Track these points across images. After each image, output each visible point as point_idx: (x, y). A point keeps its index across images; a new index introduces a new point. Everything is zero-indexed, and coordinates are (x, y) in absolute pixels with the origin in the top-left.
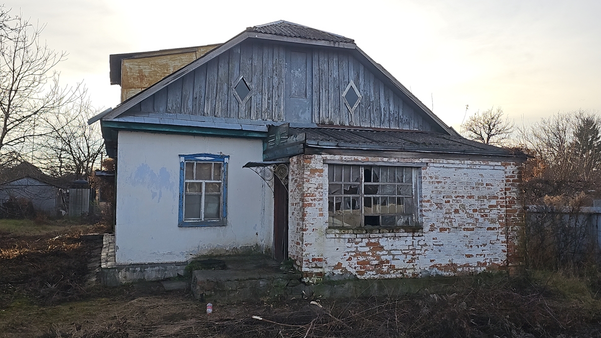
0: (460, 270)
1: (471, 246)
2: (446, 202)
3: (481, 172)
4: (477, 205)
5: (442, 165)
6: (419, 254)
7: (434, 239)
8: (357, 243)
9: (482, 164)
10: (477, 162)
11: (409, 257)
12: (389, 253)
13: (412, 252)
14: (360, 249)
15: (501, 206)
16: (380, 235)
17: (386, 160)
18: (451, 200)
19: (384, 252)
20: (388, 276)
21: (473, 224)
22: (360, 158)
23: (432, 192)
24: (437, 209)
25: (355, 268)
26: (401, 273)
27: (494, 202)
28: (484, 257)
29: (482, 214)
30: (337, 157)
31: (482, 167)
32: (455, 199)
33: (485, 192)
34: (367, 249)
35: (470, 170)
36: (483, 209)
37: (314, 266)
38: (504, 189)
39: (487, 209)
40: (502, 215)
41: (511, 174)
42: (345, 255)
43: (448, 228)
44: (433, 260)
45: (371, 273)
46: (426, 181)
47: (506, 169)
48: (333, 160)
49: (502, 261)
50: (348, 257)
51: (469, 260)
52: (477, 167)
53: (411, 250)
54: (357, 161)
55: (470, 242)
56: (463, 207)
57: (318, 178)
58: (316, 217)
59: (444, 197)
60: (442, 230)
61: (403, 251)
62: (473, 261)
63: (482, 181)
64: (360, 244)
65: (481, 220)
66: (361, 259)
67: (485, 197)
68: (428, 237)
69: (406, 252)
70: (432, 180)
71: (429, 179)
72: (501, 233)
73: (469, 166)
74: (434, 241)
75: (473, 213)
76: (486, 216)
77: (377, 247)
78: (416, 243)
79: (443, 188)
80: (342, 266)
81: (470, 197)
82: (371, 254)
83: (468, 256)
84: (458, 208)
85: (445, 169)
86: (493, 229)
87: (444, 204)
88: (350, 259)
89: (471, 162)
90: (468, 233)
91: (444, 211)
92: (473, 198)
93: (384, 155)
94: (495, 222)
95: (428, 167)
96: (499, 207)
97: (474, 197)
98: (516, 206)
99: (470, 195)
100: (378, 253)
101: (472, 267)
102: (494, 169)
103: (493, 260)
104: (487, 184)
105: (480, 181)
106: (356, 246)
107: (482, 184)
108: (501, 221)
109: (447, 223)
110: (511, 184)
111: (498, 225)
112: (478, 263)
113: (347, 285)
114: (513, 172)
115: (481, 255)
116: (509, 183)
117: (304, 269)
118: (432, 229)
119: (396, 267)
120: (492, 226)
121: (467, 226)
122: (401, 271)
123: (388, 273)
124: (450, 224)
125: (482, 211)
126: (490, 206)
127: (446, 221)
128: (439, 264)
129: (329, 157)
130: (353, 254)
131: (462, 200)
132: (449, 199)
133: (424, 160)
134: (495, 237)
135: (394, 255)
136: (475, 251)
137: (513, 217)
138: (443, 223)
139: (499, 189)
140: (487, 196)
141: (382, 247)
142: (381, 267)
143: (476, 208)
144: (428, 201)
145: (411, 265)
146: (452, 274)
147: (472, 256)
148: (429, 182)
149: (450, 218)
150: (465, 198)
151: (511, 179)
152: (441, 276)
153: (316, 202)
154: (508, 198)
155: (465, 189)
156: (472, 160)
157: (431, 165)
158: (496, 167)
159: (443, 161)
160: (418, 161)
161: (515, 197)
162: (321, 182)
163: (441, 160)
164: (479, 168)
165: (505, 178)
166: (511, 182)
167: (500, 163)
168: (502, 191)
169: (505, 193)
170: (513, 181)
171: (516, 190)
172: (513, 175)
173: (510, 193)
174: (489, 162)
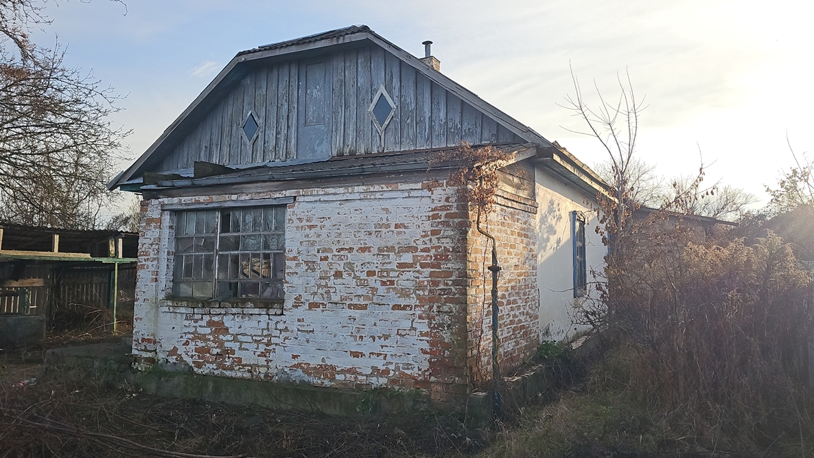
0: (340, 377)
1: (361, 337)
2: (321, 260)
3: (386, 204)
4: (375, 262)
5: (317, 198)
6: (276, 344)
7: (299, 320)
8: (196, 321)
9: (385, 189)
10: (377, 188)
11: (262, 348)
12: (235, 340)
13: (265, 340)
14: (201, 331)
15: (423, 266)
16: (223, 311)
17: (235, 199)
18: (330, 255)
19: (229, 337)
20: (228, 373)
21: (366, 298)
22: (202, 199)
23: (301, 242)
24: (307, 270)
25: (192, 356)
26: (250, 371)
27: (407, 258)
28: (385, 358)
29: (384, 280)
30: (176, 200)
31: (386, 195)
32: (337, 254)
33: (392, 239)
34: (208, 330)
35: (366, 202)
36: (388, 271)
37: (143, 348)
38: (429, 233)
39: (393, 270)
40: (423, 282)
41: (443, 203)
42: (182, 337)
43: (323, 304)
44: (297, 356)
45: (211, 366)
46: (293, 226)
47: (432, 194)
48: (172, 204)
49: (420, 370)
50: (184, 340)
51: (357, 362)
52: (378, 196)
53: (265, 336)
54: (199, 202)
55: (359, 330)
56: (350, 266)
57: (153, 230)
58: (148, 283)
59: (318, 252)
60: (313, 306)
61: (254, 338)
62: (364, 365)
63: (387, 220)
64: (200, 323)
65: (382, 290)
66: (200, 344)
67: (391, 249)
68: (291, 317)
69: (258, 338)
70: (302, 224)
71: (297, 223)
72: (420, 317)
73: (362, 196)
74: (299, 323)
75: (366, 278)
76: (392, 283)
77: (220, 329)
78: (272, 325)
79: (319, 236)
80: (178, 353)
81: (363, 250)
82: (212, 339)
83: (356, 355)
84: (341, 269)
85: (324, 205)
86: (404, 308)
87: (319, 262)
88: (187, 343)
89: (365, 188)
90: (356, 313)
91: (318, 273)
92: (369, 252)
93: (233, 192)
94: (408, 296)
95: (297, 204)
96: (419, 268)
97: (372, 249)
98: (450, 265)
99: (363, 246)
100: (221, 337)
101: (361, 374)
102: (409, 197)
103: (401, 366)
104: (397, 226)
105: (384, 221)
106: (194, 324)
107: (388, 226)
108: (421, 293)
109: (322, 294)
110: (443, 223)
111: (413, 301)
112: (375, 369)
113: (176, 380)
114: (447, 200)
115: (379, 355)
116: (438, 220)
117: (134, 352)
118: (298, 303)
119: (244, 362)
120: (402, 302)
121: (355, 301)
122: (250, 368)
123: (231, 369)
124: (325, 296)
125: (385, 274)
126: (401, 265)
127: (320, 291)
128: (305, 364)
129: (166, 200)
130: (191, 336)
131: (349, 255)
132: (327, 254)
133: (288, 193)
134: (407, 324)
135: (241, 343)
136: (367, 347)
137: (442, 287)
138: (315, 293)
139: (420, 232)
140: (396, 248)
141: (227, 329)
142: (224, 359)
143: (374, 269)
144: (295, 258)
145: (262, 361)
146: (327, 383)
147: (362, 355)
148: (297, 227)
149: (326, 286)
150: (354, 252)
151: (443, 213)
152: (308, 384)
153: (149, 263)
154: (434, 250)
155: (355, 235)
156: (367, 185)
157: (301, 199)
158: (413, 193)
159: (317, 191)
160: (281, 196)
161: (449, 246)
162: (157, 236)
163: (315, 190)
164: (381, 197)
165: (432, 211)
166: (442, 219)
167: (419, 186)
168: (425, 236)
169: (431, 240)
170: (446, 216)
171: (453, 233)
172: (447, 204)
173: (439, 239)
174: (399, 184)
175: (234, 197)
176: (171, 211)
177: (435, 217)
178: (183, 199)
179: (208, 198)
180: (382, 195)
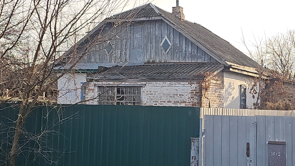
3: (176, 88)
5: (153, 85)
9: (176, 83)
10: (173, 83)
17: (124, 84)
22: (111, 83)
23: (148, 99)
27: (183, 105)
32: (160, 103)
33: (178, 99)
35: (170, 87)
38: (190, 98)
41: (194, 89)
46: (145, 93)
47: (191, 86)
48: (99, 84)
52: (174, 85)
54: (109, 84)
57: (91, 93)
59: (154, 102)
63: (177, 93)
67: (178, 102)
70: (148, 93)
71: (146, 93)
73: (169, 85)
79: (154, 97)
81: (169, 102)
85: (155, 87)
89: (170, 83)
92: (171, 102)
93: (123, 81)
95: (146, 86)
99: (169, 101)
102: (184, 86)
104: (180, 95)
105: (176, 93)
107: (177, 95)
116: (193, 94)
129: (96, 83)
131: (164, 103)
132: (157, 103)
133: (143, 83)
139: (187, 97)
140: (180, 101)
144: (145, 104)
150: (166, 102)
154: (192, 103)
155: (166, 97)
156: (170, 82)
157: (148, 85)
158: (185, 85)
159: (153, 83)
160: (140, 84)
161: (196, 102)
162: (93, 95)
163: (152, 83)
164: (175, 86)
165: (191, 91)
166: (194, 94)
167: (187, 83)
168: (189, 98)
169: (191, 100)
170: (195, 93)
171: (197, 98)
172: (196, 89)
173: (193, 99)
174: (181, 82)
175: (123, 83)
176: (98, 86)
177: (192, 93)
178: (103, 83)
179: (113, 83)
180: (175, 85)
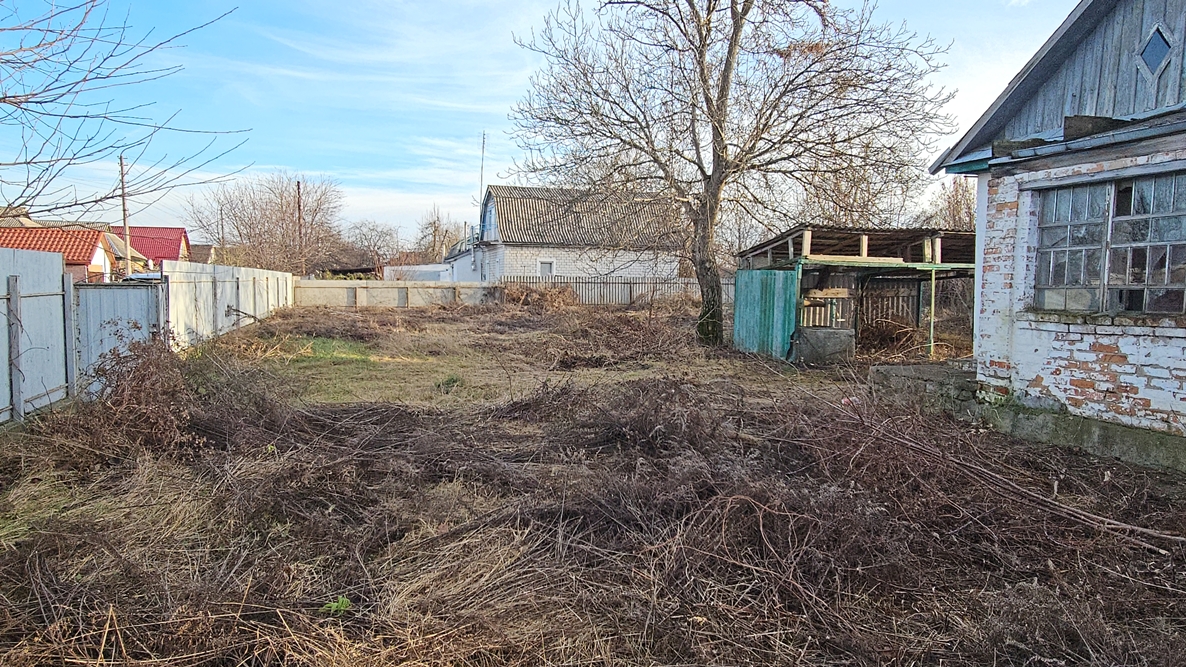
8: (1072, 342)
12: (1139, 372)
14: (1078, 356)
16: (1118, 331)
17: (1144, 162)
19: (1128, 369)
20: (1126, 420)
22: (1084, 168)
25: (1065, 390)
26: (1163, 420)
30: (1041, 174)
34: (1092, 357)
37: (992, 373)
42: (1049, 363)
45: (1097, 407)
50: (1054, 366)
54: (1080, 174)
58: (999, 290)
61: (1174, 372)
64: (1078, 345)
66: (1078, 375)
69: (1181, 374)
77: (1113, 355)
80: (1043, 383)
82: (1098, 368)
88: (1057, 372)
93: (1139, 151)
100: (1114, 367)
106: (1070, 347)
113: (1040, 419)
117: (980, 377)
119: (1153, 406)
122: (1165, 416)
123: (1132, 413)
129: (1025, 176)
130: (1063, 363)
135: (1150, 378)
141: (1124, 357)
142: (1119, 399)
153: (1001, 263)
162: (1013, 226)
175: (1142, 160)
176: (1033, 190)
178: (1053, 171)
179: (1094, 165)
